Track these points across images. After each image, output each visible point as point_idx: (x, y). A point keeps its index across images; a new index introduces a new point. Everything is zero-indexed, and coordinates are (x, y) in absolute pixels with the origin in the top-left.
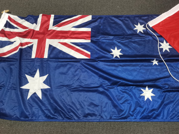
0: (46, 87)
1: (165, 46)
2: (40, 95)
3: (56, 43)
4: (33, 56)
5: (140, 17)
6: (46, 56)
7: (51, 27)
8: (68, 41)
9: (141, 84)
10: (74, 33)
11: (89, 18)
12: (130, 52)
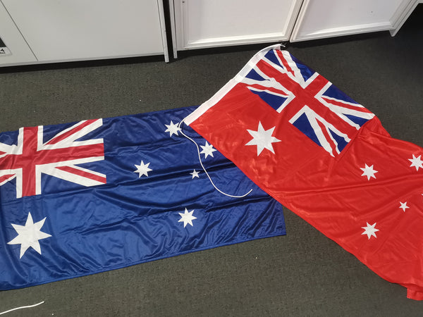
0: (46, 236)
1: (208, 150)
2: (38, 249)
3: (51, 169)
4: (19, 195)
5: (172, 112)
6: (38, 191)
7: (41, 146)
8: (70, 163)
9: (178, 207)
10: (77, 149)
11: (99, 123)
12: (162, 165)
